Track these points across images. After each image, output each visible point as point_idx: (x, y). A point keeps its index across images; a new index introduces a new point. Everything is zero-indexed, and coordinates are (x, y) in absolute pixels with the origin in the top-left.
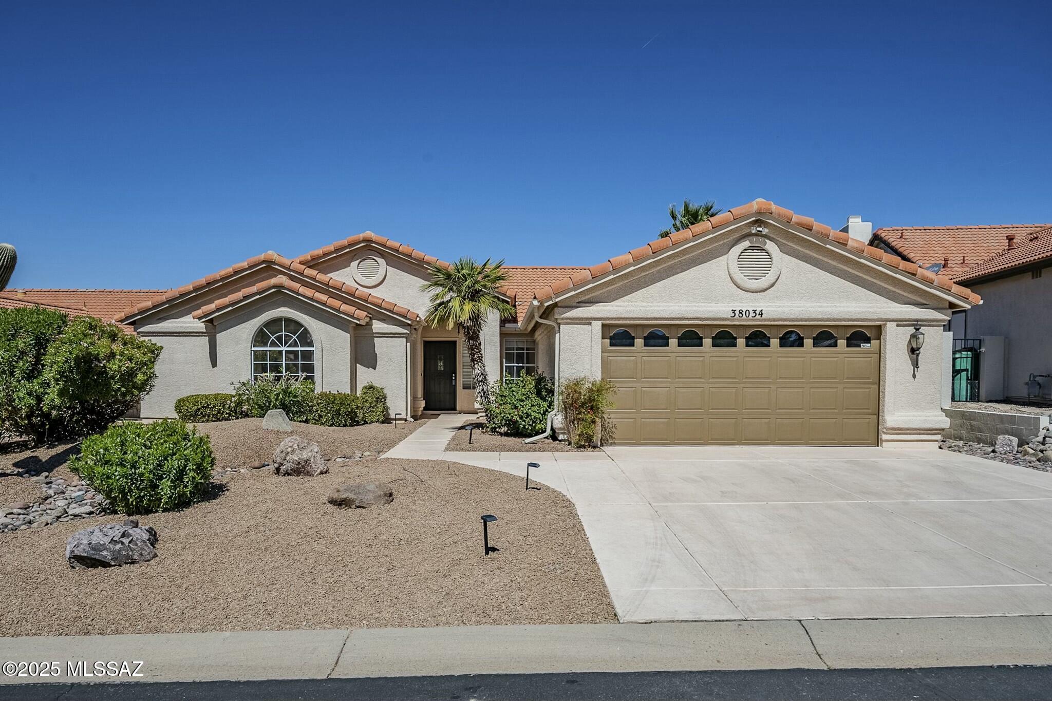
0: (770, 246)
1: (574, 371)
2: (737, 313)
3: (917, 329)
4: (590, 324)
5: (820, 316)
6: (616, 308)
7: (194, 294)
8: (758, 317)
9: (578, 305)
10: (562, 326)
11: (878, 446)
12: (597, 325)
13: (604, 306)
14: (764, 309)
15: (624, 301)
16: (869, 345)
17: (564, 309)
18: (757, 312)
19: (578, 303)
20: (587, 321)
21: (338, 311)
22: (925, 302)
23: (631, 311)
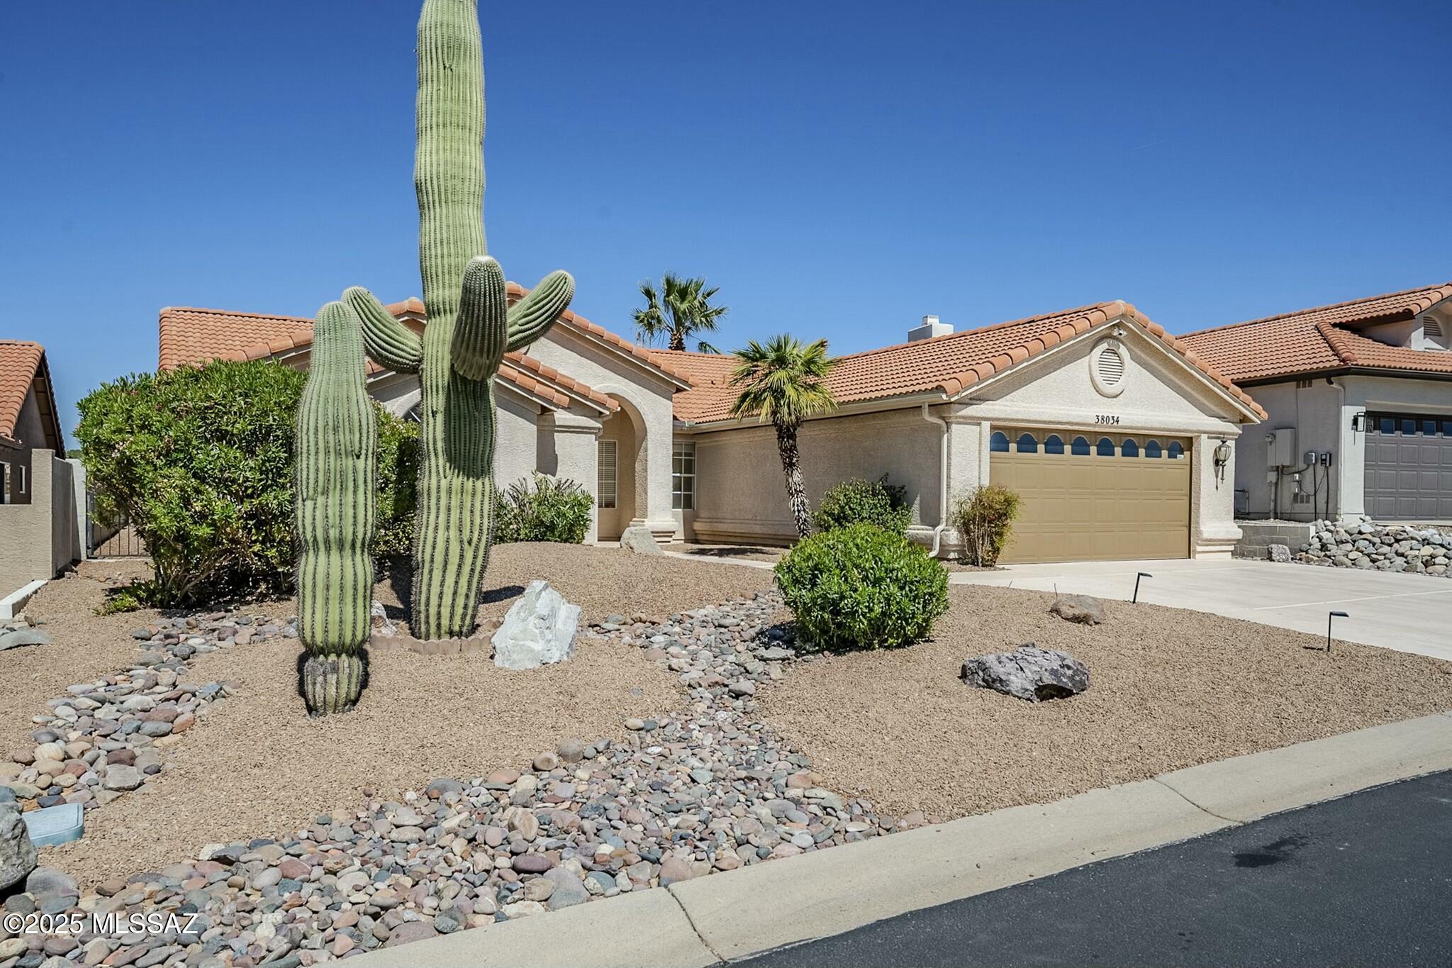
0: (1123, 350)
1: (964, 478)
2: (1100, 418)
3: (1224, 442)
4: (979, 424)
5: (1158, 426)
6: (1002, 408)
7: (294, 354)
8: (1115, 423)
9: (971, 402)
10: (954, 427)
11: (1190, 558)
12: (986, 426)
13: (993, 405)
14: (1120, 416)
15: (1007, 401)
16: (1182, 456)
17: (960, 406)
18: (1115, 419)
19: (970, 399)
20: (977, 421)
21: (531, 392)
22: (1226, 416)
23: (1019, 412)
